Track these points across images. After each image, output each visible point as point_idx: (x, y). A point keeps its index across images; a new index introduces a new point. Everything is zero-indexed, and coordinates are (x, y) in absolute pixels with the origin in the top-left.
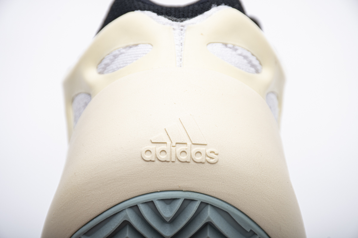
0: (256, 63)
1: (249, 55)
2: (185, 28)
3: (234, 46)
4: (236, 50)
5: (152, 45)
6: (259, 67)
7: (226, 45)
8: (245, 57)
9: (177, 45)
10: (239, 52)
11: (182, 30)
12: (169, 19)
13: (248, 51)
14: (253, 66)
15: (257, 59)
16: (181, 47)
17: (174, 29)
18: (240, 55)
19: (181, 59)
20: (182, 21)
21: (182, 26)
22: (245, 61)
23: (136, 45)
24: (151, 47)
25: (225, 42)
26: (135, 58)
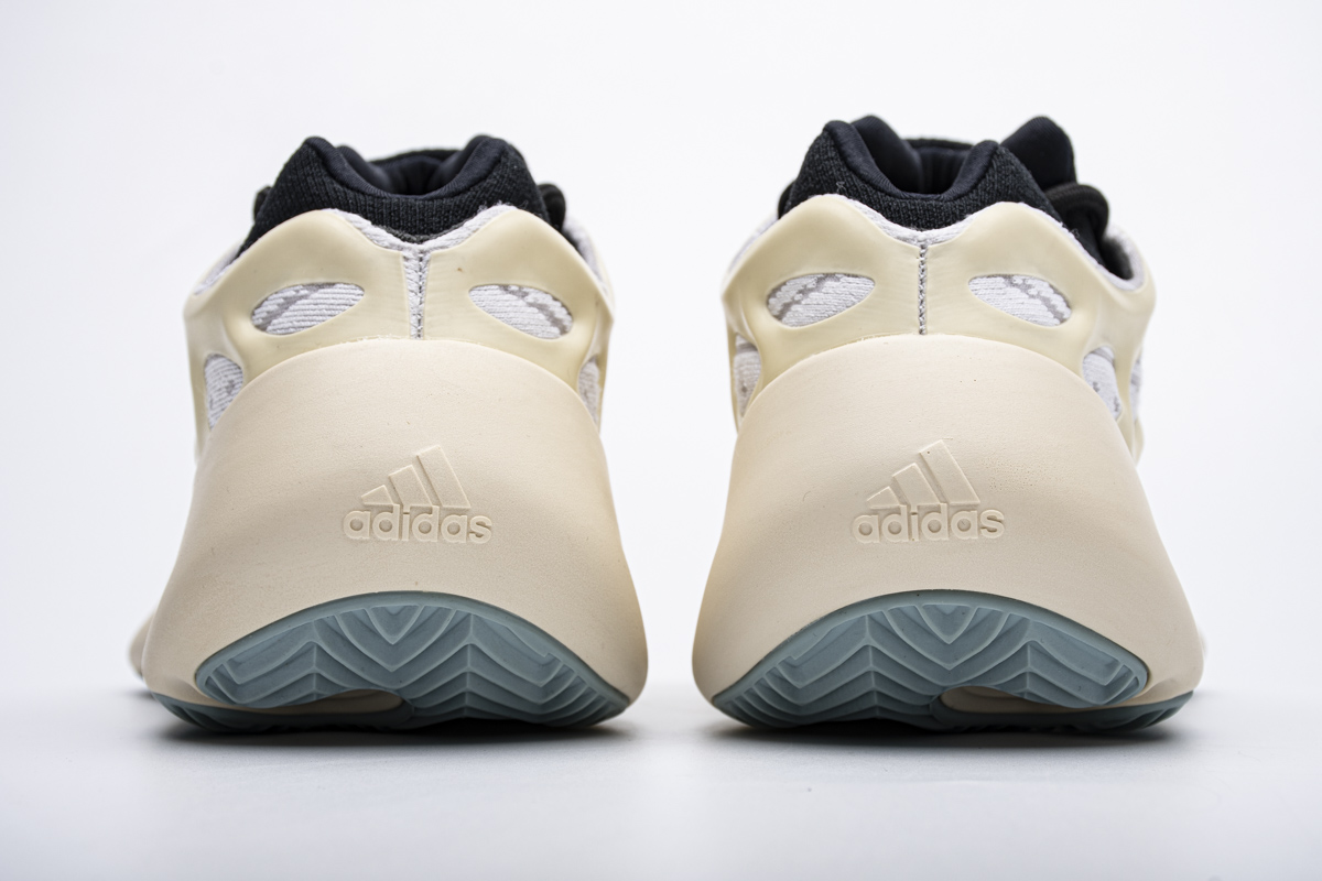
0: (561, 313)
1: (547, 300)
2: (427, 257)
3: (520, 287)
4: (525, 295)
5: (362, 289)
6: (566, 323)
7: (505, 288)
8: (542, 308)
9: (412, 291)
10: (530, 299)
11: (421, 260)
12: (396, 236)
13: (547, 293)
14: (555, 322)
15: (563, 306)
16: (420, 295)
17: (406, 259)
18: (531, 305)
19: (419, 321)
20: (421, 242)
21: (422, 252)
22: (542, 317)
23: (331, 285)
24: (360, 292)
25: (504, 282)
26: (329, 312)
